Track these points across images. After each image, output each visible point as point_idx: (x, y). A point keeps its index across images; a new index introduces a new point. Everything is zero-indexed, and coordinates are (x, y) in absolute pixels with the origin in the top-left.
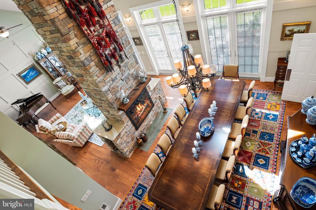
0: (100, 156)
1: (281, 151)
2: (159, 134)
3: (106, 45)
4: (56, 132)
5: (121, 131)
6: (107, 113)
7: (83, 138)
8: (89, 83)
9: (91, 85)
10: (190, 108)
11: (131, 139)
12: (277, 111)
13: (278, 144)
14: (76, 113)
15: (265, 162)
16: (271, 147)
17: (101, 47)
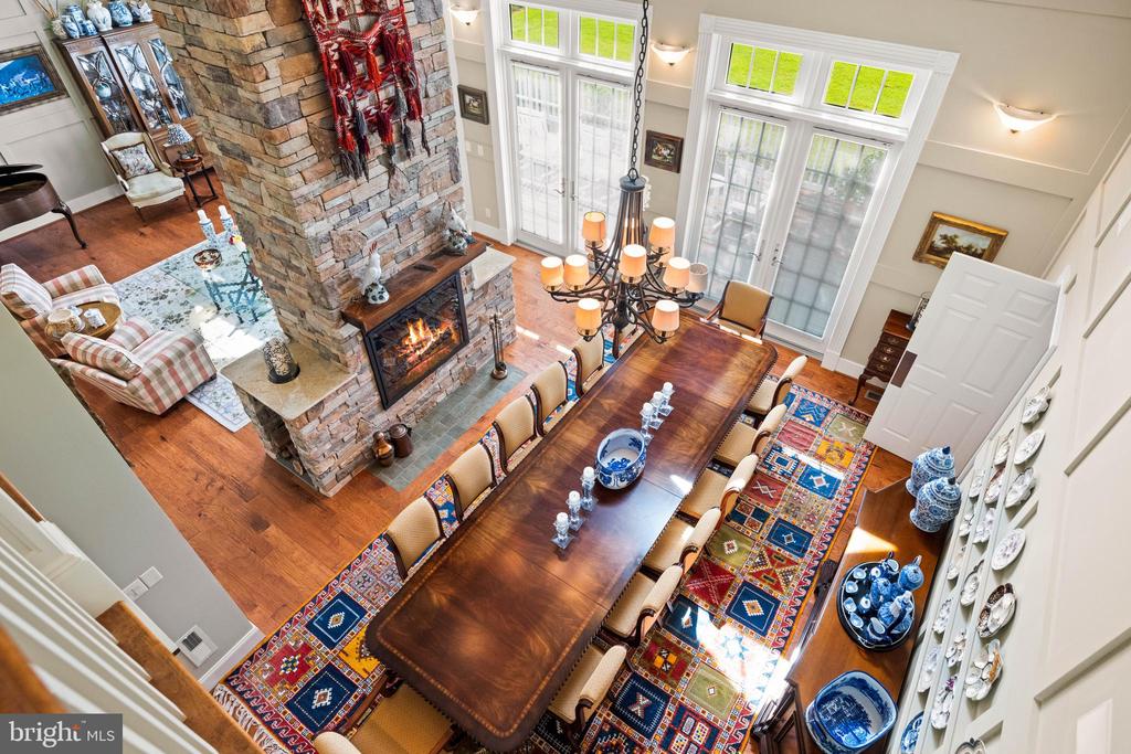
0: (220, 463)
1: (817, 591)
2: (457, 444)
3: (367, 79)
4: (69, 334)
5: (330, 396)
6: (295, 319)
7: (171, 383)
8: (264, 191)
9: (268, 202)
10: (587, 386)
11: (355, 432)
12: (841, 468)
13: (815, 569)
14: (164, 285)
15: (761, 613)
16: (792, 572)
17: (348, 79)
